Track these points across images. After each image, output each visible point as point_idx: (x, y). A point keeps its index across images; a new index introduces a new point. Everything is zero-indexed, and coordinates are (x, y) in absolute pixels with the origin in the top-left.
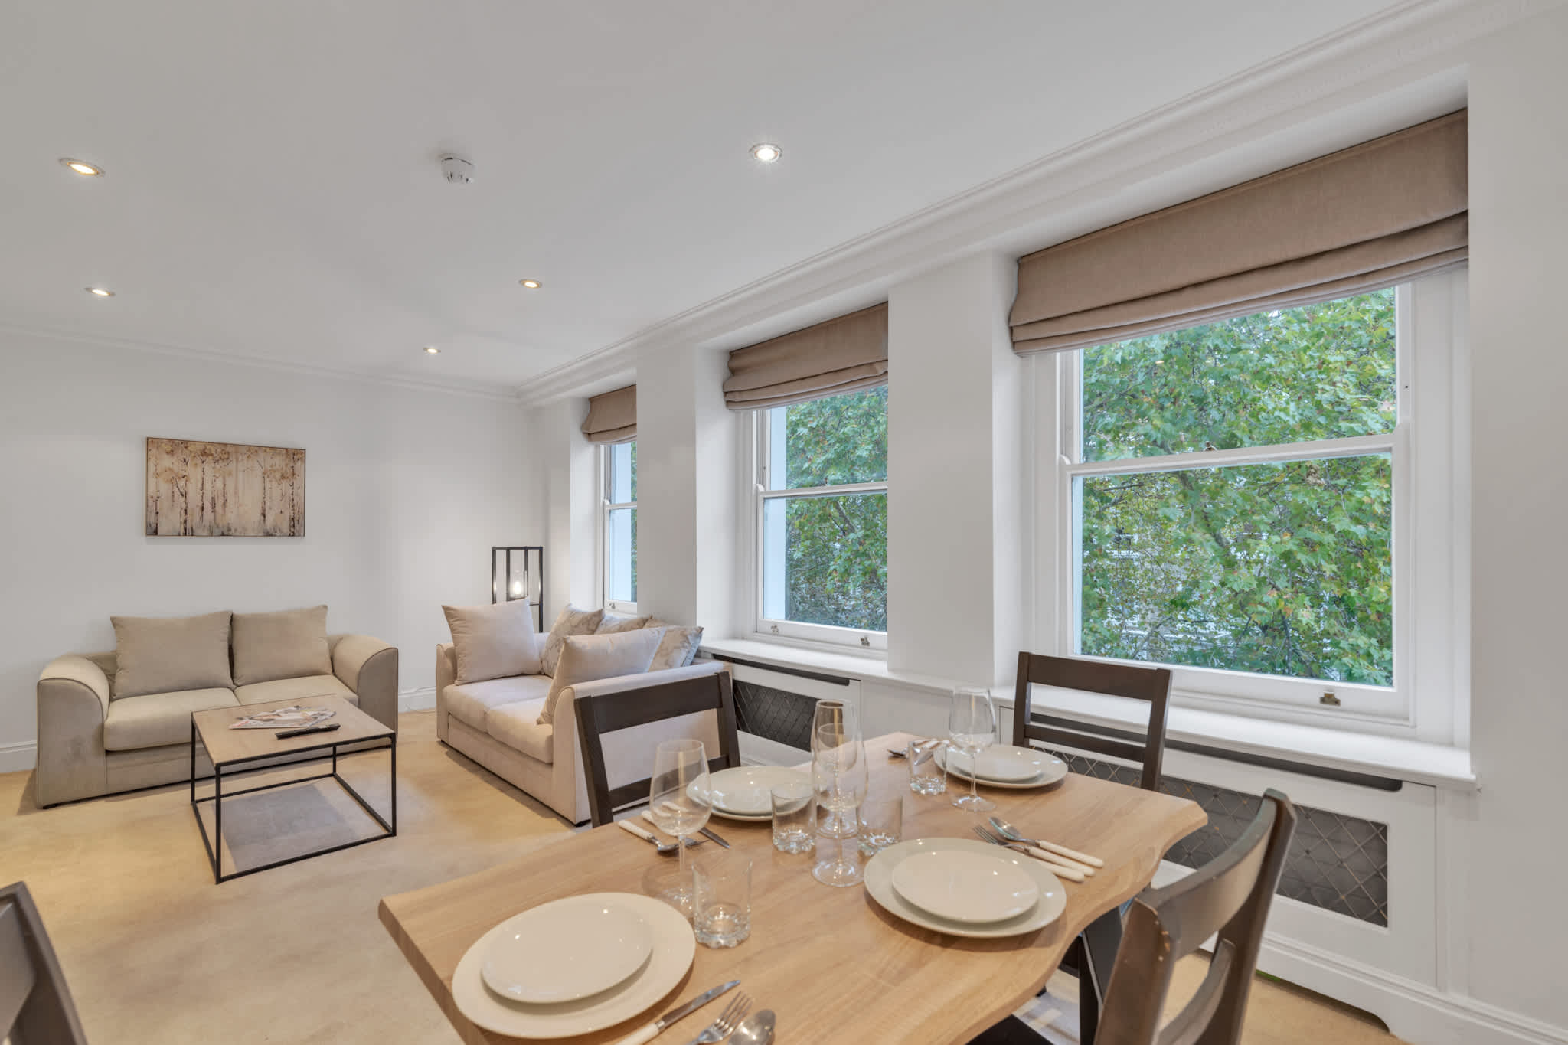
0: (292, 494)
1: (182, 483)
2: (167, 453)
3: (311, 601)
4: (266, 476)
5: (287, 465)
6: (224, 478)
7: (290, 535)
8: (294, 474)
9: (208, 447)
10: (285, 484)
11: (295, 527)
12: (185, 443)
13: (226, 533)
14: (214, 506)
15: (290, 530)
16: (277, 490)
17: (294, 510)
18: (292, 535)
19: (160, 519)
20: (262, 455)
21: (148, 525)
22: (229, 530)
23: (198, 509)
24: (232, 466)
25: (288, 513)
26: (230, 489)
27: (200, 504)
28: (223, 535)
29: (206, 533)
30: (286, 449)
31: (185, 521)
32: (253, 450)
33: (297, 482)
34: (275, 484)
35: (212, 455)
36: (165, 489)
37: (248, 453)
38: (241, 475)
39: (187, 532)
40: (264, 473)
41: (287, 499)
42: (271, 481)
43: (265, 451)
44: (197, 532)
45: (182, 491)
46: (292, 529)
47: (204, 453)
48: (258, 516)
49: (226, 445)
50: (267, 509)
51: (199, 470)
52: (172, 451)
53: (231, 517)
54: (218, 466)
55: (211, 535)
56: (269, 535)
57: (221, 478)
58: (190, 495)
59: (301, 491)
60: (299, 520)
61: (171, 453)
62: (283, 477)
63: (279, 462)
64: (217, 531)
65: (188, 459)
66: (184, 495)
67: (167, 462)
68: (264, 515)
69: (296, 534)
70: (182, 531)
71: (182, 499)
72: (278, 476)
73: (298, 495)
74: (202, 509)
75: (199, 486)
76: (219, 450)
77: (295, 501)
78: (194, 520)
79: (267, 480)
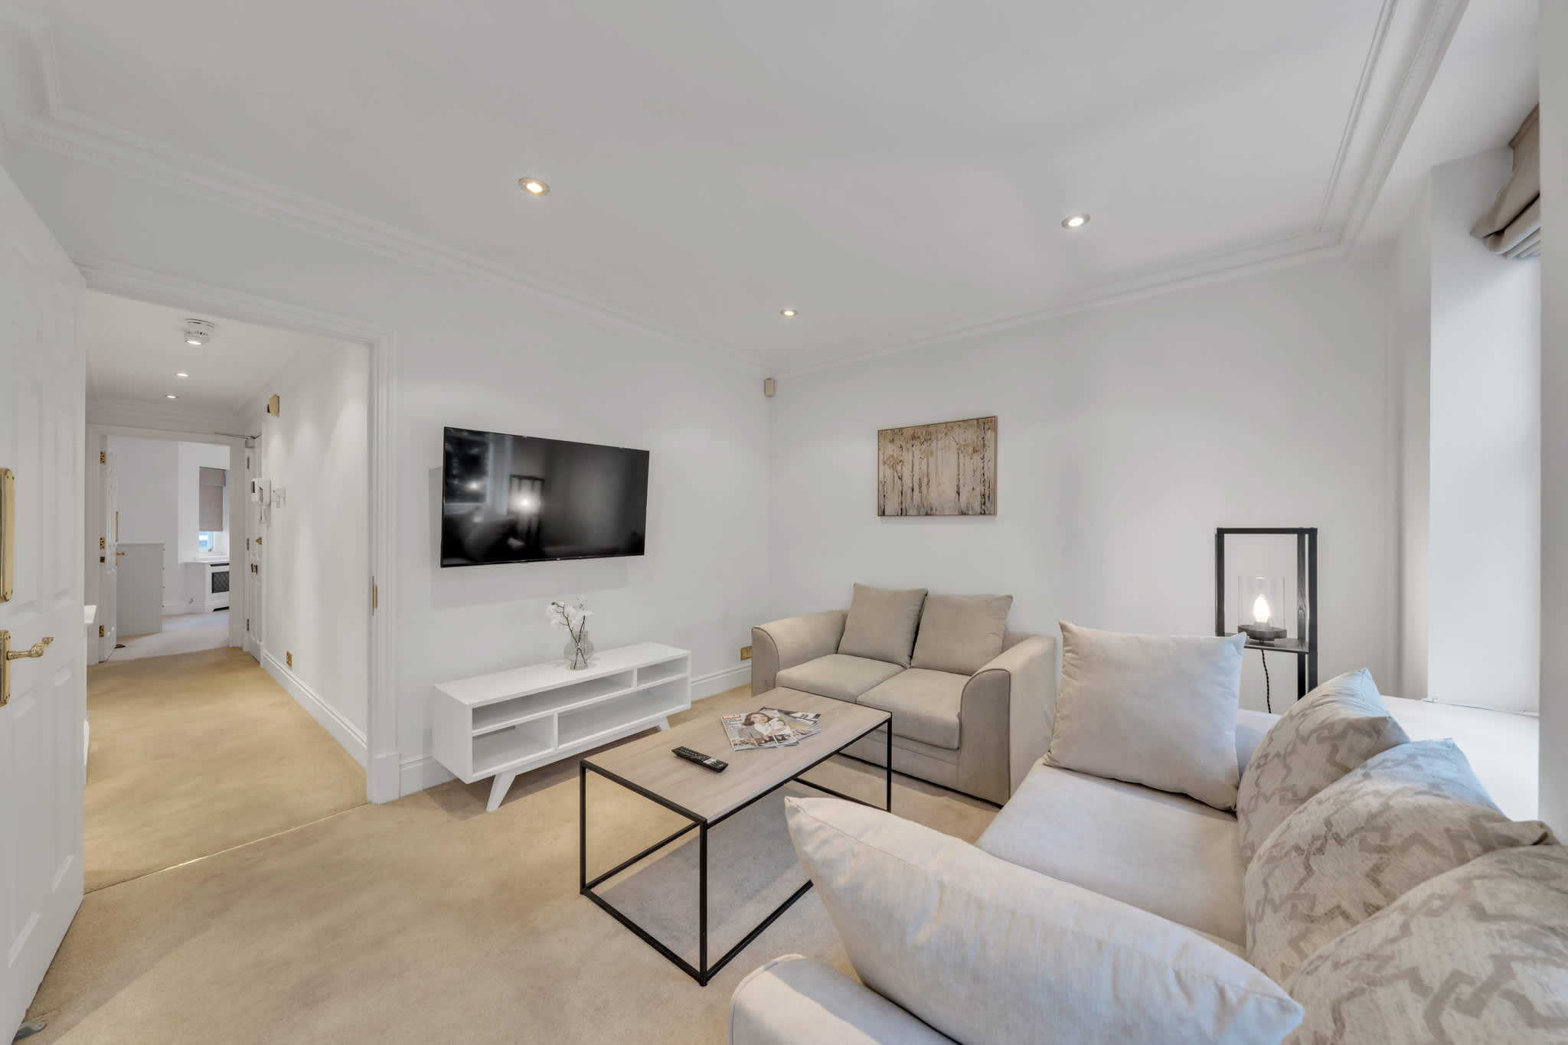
0: (983, 468)
1: (899, 468)
2: (890, 442)
3: (998, 589)
4: (960, 452)
5: (978, 437)
6: (928, 459)
7: (981, 514)
8: (984, 446)
9: (916, 430)
10: (977, 458)
11: (986, 505)
12: (901, 429)
13: (929, 512)
14: (920, 487)
15: (981, 508)
16: (970, 464)
17: (984, 485)
18: (983, 513)
19: (886, 501)
20: (956, 429)
21: (879, 507)
22: (931, 509)
23: (910, 490)
24: (934, 445)
25: (979, 489)
26: (932, 470)
27: (911, 485)
28: (927, 514)
29: (915, 513)
30: (977, 419)
31: (902, 503)
32: (949, 426)
33: (989, 454)
34: (967, 458)
35: (919, 437)
36: (889, 472)
37: (945, 431)
38: (940, 453)
39: (903, 513)
40: (959, 449)
41: (978, 474)
42: (964, 456)
43: (959, 426)
44: (910, 512)
45: (900, 474)
46: (983, 507)
47: (914, 437)
48: (954, 494)
49: (928, 425)
50: (961, 485)
51: (911, 453)
52: (893, 439)
53: (933, 498)
54: (923, 447)
55: (919, 515)
56: (963, 513)
57: (925, 459)
58: (904, 478)
59: (991, 464)
60: (989, 497)
61: (892, 441)
62: (975, 451)
63: (970, 435)
64: (923, 511)
65: (904, 445)
66: (900, 478)
67: (891, 449)
68: (959, 494)
69: (987, 512)
70: (900, 512)
71: (899, 482)
72: (971, 450)
73: (989, 468)
74: (913, 490)
75: (911, 469)
76: (924, 433)
77: (986, 476)
78: (907, 503)
79: (961, 455)
